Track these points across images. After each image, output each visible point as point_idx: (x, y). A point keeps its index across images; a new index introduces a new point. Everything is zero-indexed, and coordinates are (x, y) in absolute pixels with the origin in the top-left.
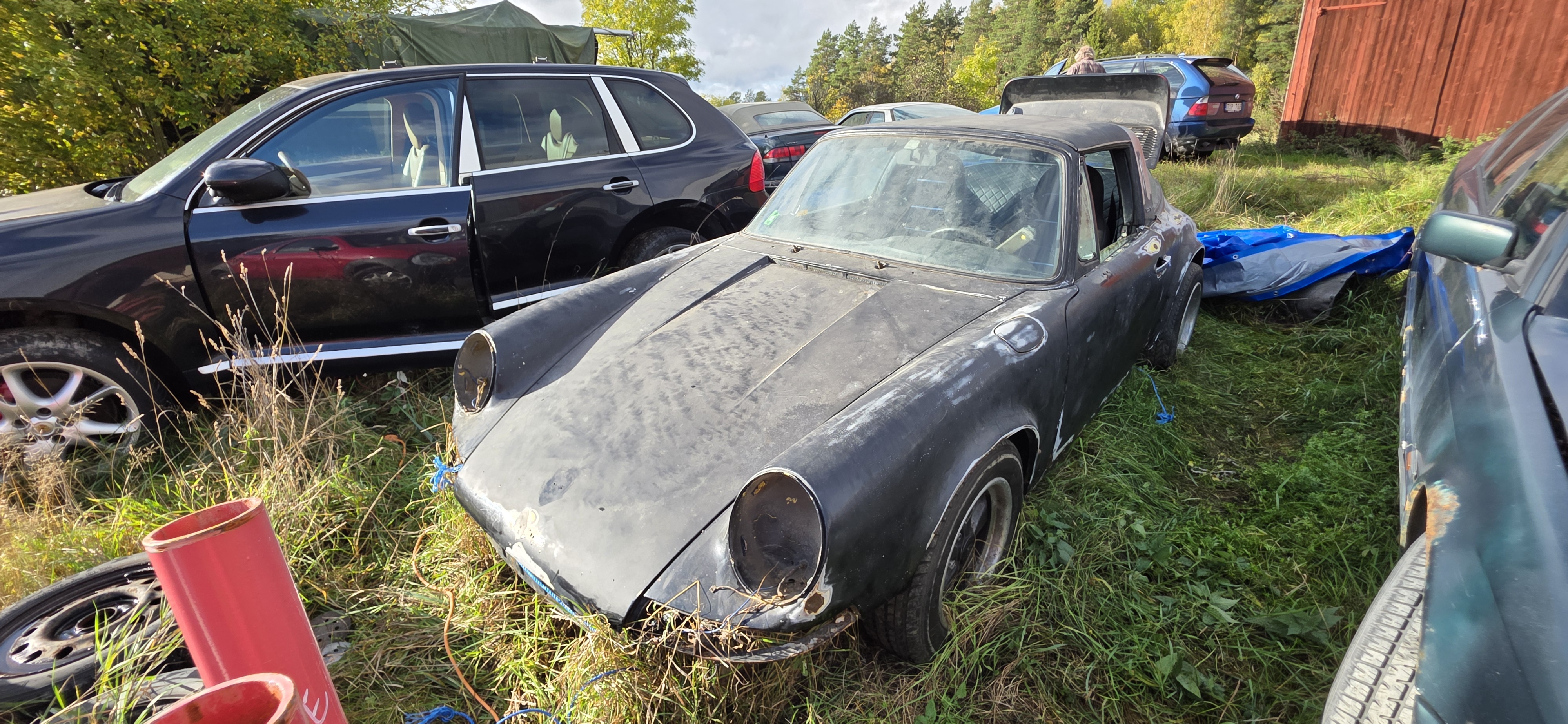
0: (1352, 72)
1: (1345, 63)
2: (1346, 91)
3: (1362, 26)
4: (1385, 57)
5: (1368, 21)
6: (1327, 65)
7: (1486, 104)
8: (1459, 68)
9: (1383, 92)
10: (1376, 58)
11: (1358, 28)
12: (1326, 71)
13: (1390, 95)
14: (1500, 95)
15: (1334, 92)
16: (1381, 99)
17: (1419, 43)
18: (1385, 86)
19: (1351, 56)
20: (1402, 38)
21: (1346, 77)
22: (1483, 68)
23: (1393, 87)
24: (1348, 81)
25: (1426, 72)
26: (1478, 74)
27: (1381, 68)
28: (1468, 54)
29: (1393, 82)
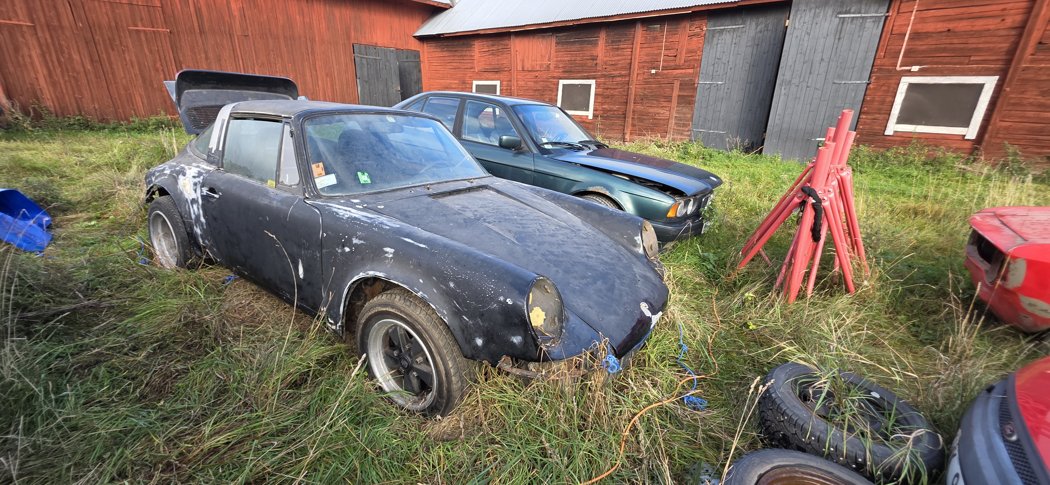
0: (36, 72)
1: (25, 65)
2: (39, 85)
3: (23, 37)
4: (56, 63)
5: (28, 36)
6: (9, 64)
7: (138, 99)
8: (110, 76)
9: (70, 89)
10: (50, 64)
11: (21, 39)
12: (12, 69)
13: (76, 90)
14: (143, 94)
15: (29, 86)
16: (71, 93)
17: (76, 57)
18: (68, 84)
19: (27, 60)
20: (62, 52)
21: (33, 75)
22: (125, 77)
23: (75, 86)
24: (37, 78)
25: (92, 76)
26: (124, 81)
27: (58, 71)
28: (112, 68)
29: (73, 82)
